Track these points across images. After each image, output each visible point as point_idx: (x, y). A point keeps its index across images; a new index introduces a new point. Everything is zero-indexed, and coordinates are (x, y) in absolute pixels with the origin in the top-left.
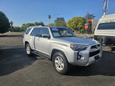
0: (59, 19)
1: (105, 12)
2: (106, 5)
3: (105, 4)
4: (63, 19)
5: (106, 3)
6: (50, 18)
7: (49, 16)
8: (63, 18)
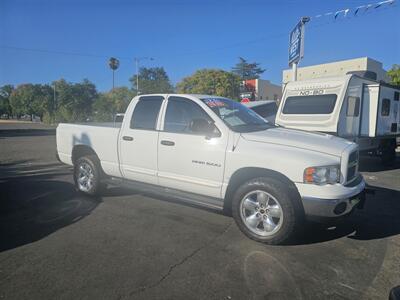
0: (150, 71)
1: (296, 63)
2: (299, 42)
3: (295, 41)
4: (162, 72)
5: (299, 38)
6: (114, 68)
7: (113, 60)
8: (162, 69)
